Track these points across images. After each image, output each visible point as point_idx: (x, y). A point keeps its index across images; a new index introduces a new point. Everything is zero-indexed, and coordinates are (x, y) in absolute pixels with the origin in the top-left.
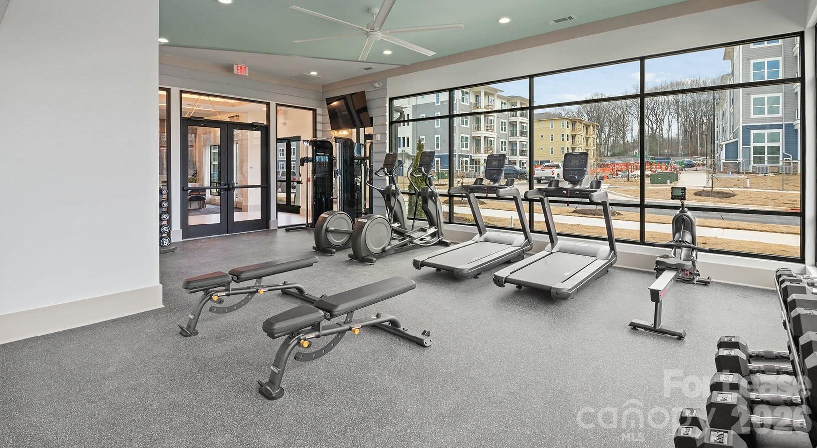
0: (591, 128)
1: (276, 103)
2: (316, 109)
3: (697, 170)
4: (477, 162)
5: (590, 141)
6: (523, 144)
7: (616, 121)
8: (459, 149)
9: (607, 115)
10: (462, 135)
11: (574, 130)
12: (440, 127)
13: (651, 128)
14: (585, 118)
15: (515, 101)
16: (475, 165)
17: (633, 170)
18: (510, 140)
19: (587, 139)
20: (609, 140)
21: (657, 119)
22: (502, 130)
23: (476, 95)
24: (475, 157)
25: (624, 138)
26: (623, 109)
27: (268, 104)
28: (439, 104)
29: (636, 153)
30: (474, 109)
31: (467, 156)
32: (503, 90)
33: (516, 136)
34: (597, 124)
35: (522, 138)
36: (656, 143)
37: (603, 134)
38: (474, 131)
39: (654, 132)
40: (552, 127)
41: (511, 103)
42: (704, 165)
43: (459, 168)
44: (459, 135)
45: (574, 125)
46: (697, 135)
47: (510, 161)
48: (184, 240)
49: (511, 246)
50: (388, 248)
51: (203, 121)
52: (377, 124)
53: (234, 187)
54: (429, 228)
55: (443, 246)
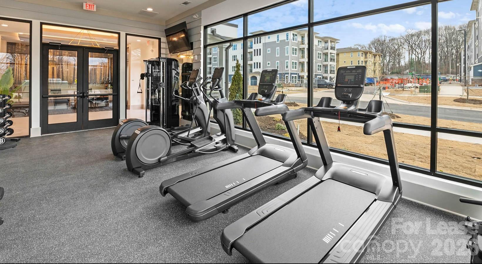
0: (378, 56)
1: (126, 33)
2: (160, 38)
3: (450, 84)
4: (303, 77)
5: (376, 64)
6: (332, 67)
7: (395, 52)
8: (291, 69)
9: (388, 49)
10: (292, 61)
11: (366, 58)
12: (279, 56)
13: (417, 57)
14: (374, 51)
15: (327, 40)
16: (301, 79)
17: (406, 83)
18: (323, 64)
19: (375, 64)
20: (389, 64)
21: (421, 51)
22: (318, 58)
23: (302, 37)
24: (301, 74)
25: (399, 63)
26: (398, 45)
27: (119, 34)
28: (279, 42)
29: (407, 72)
30: (301, 45)
31: (296, 74)
32: (319, 33)
33: (327, 61)
34: (382, 54)
35: (331, 62)
36: (421, 66)
37: (385, 60)
38: (300, 58)
39: (419, 59)
40: (352, 56)
41: (324, 41)
42: (454, 80)
43: (291, 81)
44: (291, 61)
45: (366, 55)
46: (449, 61)
47: (324, 77)
48: (43, 135)
49: (283, 163)
50: (166, 157)
51: (60, 45)
52: (195, 48)
53: (88, 95)
54: (219, 135)
55: (232, 152)
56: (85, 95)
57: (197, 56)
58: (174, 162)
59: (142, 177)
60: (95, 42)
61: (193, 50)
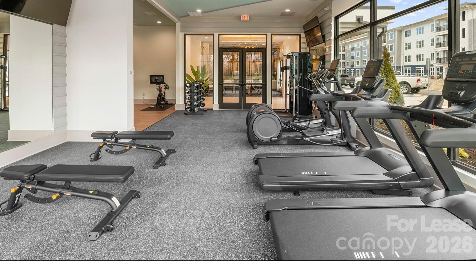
1: (271, 34)
2: (301, 34)
27: (266, 35)
48: (220, 110)
49: (388, 171)
50: (276, 138)
51: (228, 49)
52: (327, 40)
53: (245, 84)
54: (335, 129)
55: (348, 149)
56: (244, 84)
57: (328, 48)
58: (285, 144)
59: (255, 149)
60: (254, 42)
61: (325, 43)
